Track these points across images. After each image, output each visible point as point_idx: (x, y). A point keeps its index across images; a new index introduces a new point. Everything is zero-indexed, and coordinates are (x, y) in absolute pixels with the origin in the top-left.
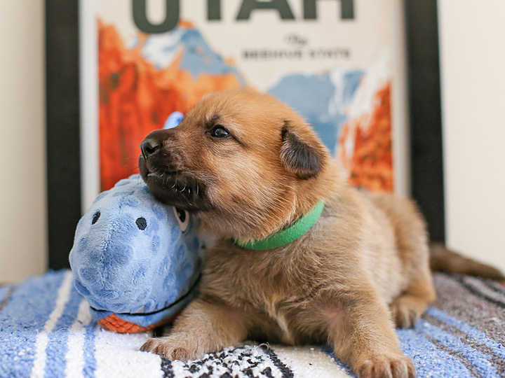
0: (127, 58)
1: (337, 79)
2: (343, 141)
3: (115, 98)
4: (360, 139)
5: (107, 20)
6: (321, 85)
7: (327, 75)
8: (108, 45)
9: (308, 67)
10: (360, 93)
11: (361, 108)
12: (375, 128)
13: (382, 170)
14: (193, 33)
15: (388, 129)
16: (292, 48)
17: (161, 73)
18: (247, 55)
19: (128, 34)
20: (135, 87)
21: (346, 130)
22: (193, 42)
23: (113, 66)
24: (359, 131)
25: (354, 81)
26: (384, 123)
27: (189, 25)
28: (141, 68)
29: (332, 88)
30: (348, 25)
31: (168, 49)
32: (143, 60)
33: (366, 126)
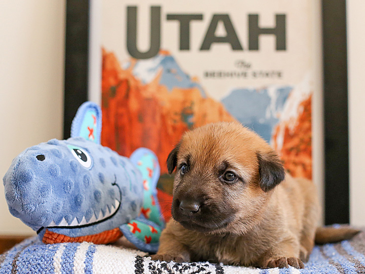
0: (122, 76)
1: (272, 93)
2: (276, 137)
3: (113, 104)
4: (288, 136)
5: (109, 49)
6: (261, 96)
7: (265, 89)
8: (109, 66)
9: (252, 84)
10: (288, 103)
11: (289, 114)
12: (299, 128)
13: (304, 159)
14: (169, 59)
15: (309, 129)
16: (240, 70)
17: (146, 87)
18: (207, 75)
19: (123, 59)
20: (127, 96)
21: (278, 129)
22: (169, 65)
23: (112, 81)
24: (287, 130)
25: (284, 95)
26: (306, 125)
27: (167, 53)
28: (132, 83)
29: (269, 99)
30: (281, 54)
31: (151, 70)
32: (133, 77)
33: (292, 127)
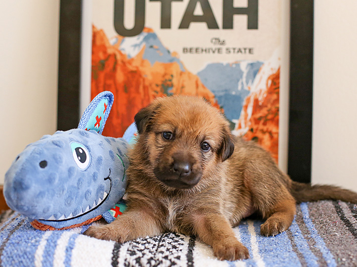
0: (110, 51)
1: (244, 67)
2: (246, 107)
3: (102, 76)
4: (257, 107)
5: (99, 27)
6: (233, 72)
7: (237, 64)
8: (98, 43)
9: (225, 59)
10: (258, 77)
11: (259, 87)
12: (267, 99)
13: (271, 127)
14: (152, 36)
15: (277, 100)
16: (214, 47)
17: (131, 61)
18: (185, 50)
19: (111, 35)
20: (114, 69)
21: (248, 100)
22: (152, 41)
23: (101, 56)
24: (256, 101)
25: (255, 68)
26: (274, 97)
27: (150, 30)
28: (119, 57)
29: (241, 73)
30: (253, 32)
31: (135, 46)
32: (120, 52)
33: (261, 99)
